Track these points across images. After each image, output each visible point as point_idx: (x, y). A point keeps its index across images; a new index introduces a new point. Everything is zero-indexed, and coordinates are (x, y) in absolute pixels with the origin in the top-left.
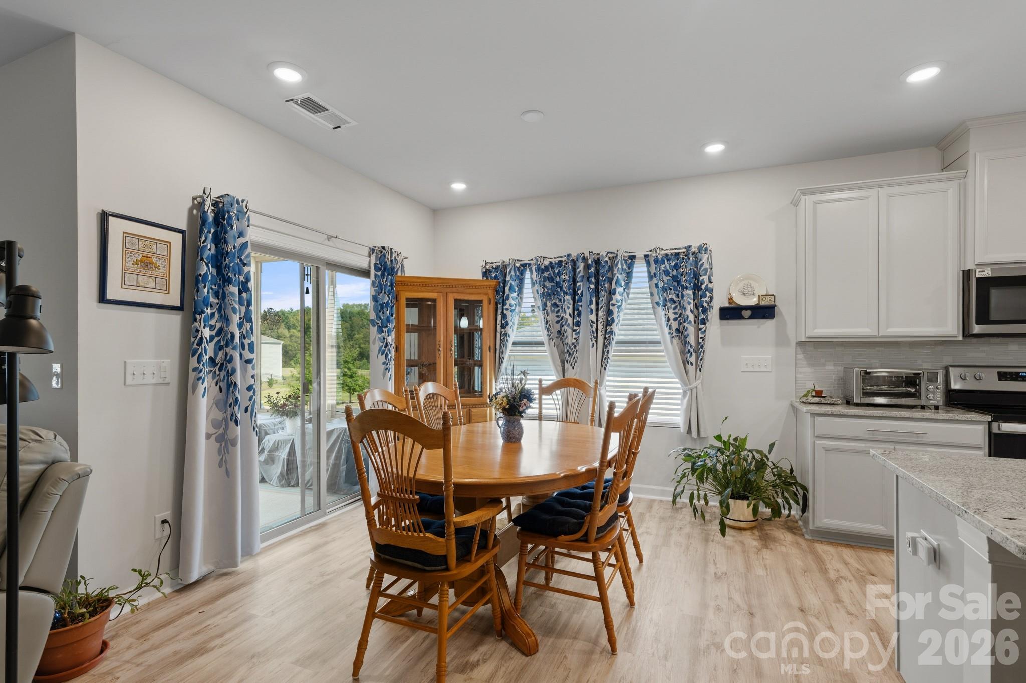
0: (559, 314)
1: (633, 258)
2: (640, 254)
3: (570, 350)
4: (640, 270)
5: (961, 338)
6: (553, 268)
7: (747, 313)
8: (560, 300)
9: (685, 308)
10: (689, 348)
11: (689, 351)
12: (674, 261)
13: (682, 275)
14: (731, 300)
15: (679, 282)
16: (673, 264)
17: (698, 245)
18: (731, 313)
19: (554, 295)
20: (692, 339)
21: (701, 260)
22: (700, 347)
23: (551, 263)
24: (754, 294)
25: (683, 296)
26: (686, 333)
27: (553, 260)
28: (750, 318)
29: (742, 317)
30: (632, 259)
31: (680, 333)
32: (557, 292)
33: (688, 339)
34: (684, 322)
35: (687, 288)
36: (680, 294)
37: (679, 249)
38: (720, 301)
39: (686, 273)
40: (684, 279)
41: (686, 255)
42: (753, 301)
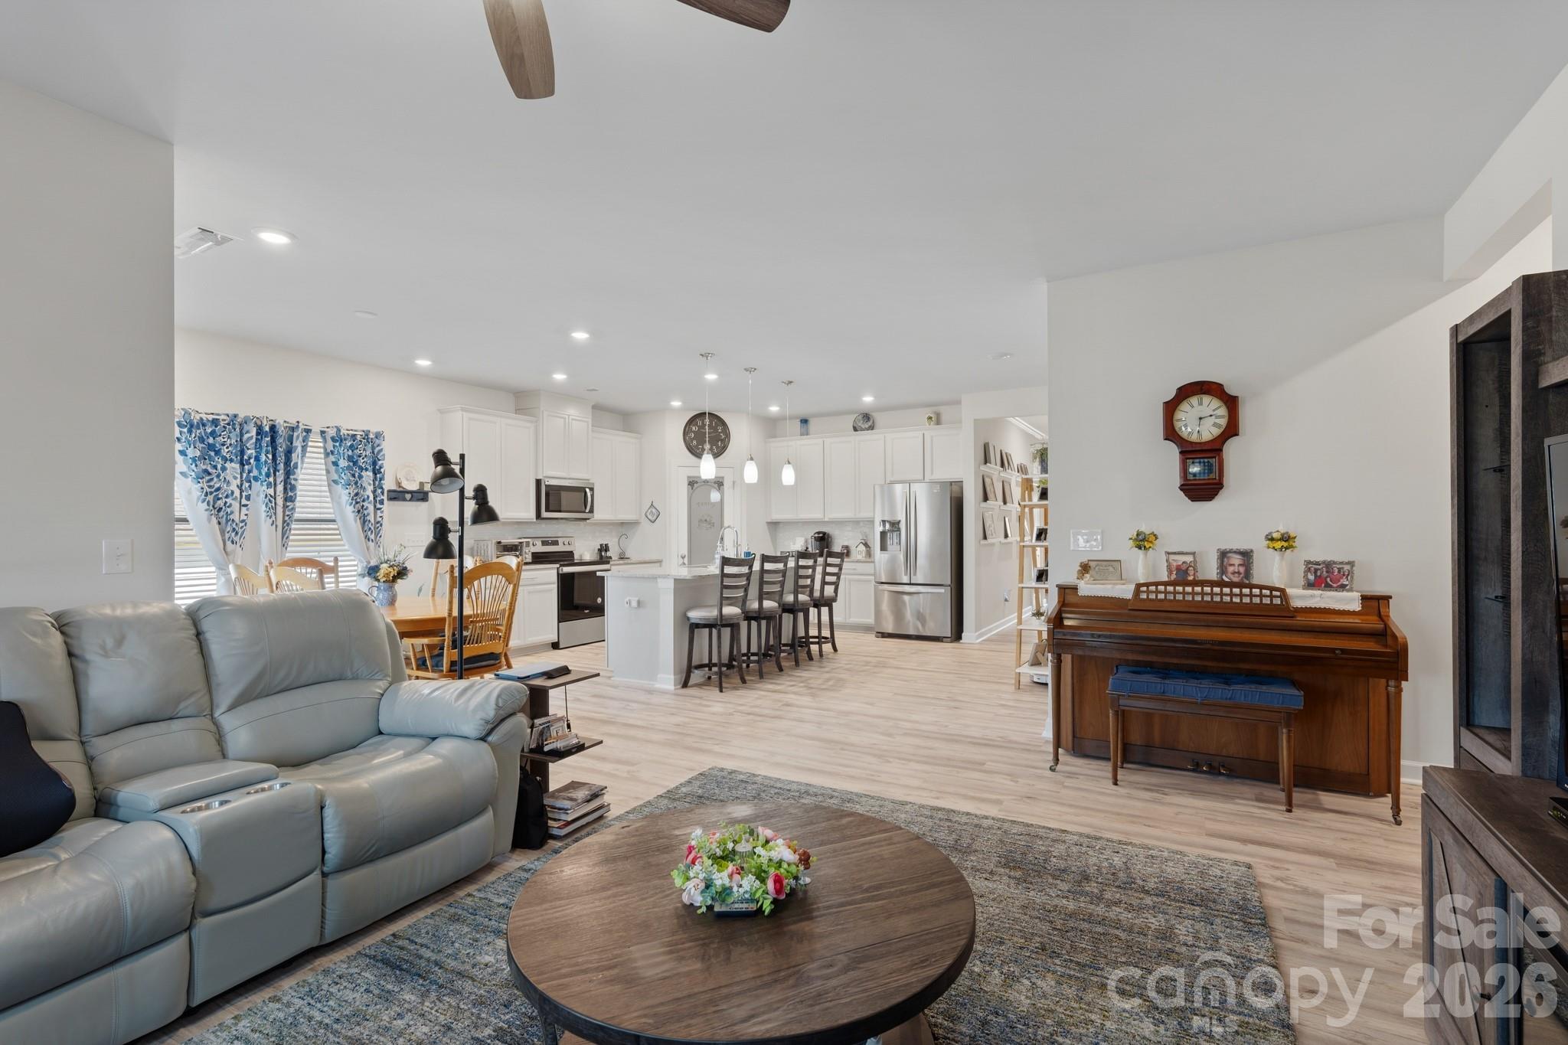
0: (212, 484)
1: (308, 431)
2: (316, 429)
3: (237, 529)
4: (316, 444)
5: (535, 520)
6: (204, 425)
7: (408, 496)
8: (215, 467)
9: (364, 488)
10: (370, 525)
11: (370, 529)
12: (350, 441)
13: (360, 456)
14: (399, 484)
15: (355, 463)
16: (349, 444)
17: (375, 431)
18: (398, 495)
19: (205, 459)
20: (371, 518)
21: (378, 445)
22: (379, 524)
23: (201, 419)
24: (415, 481)
25: (361, 477)
26: (366, 512)
27: (204, 417)
28: (410, 500)
29: (404, 500)
30: (307, 433)
31: (361, 512)
32: (210, 456)
33: (368, 518)
34: (364, 501)
35: (367, 470)
36: (357, 475)
37: (355, 431)
38: (389, 484)
39: (366, 456)
40: (362, 461)
41: (364, 439)
42: (414, 487)
